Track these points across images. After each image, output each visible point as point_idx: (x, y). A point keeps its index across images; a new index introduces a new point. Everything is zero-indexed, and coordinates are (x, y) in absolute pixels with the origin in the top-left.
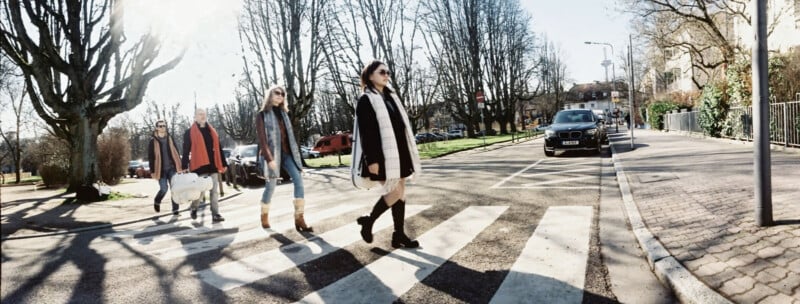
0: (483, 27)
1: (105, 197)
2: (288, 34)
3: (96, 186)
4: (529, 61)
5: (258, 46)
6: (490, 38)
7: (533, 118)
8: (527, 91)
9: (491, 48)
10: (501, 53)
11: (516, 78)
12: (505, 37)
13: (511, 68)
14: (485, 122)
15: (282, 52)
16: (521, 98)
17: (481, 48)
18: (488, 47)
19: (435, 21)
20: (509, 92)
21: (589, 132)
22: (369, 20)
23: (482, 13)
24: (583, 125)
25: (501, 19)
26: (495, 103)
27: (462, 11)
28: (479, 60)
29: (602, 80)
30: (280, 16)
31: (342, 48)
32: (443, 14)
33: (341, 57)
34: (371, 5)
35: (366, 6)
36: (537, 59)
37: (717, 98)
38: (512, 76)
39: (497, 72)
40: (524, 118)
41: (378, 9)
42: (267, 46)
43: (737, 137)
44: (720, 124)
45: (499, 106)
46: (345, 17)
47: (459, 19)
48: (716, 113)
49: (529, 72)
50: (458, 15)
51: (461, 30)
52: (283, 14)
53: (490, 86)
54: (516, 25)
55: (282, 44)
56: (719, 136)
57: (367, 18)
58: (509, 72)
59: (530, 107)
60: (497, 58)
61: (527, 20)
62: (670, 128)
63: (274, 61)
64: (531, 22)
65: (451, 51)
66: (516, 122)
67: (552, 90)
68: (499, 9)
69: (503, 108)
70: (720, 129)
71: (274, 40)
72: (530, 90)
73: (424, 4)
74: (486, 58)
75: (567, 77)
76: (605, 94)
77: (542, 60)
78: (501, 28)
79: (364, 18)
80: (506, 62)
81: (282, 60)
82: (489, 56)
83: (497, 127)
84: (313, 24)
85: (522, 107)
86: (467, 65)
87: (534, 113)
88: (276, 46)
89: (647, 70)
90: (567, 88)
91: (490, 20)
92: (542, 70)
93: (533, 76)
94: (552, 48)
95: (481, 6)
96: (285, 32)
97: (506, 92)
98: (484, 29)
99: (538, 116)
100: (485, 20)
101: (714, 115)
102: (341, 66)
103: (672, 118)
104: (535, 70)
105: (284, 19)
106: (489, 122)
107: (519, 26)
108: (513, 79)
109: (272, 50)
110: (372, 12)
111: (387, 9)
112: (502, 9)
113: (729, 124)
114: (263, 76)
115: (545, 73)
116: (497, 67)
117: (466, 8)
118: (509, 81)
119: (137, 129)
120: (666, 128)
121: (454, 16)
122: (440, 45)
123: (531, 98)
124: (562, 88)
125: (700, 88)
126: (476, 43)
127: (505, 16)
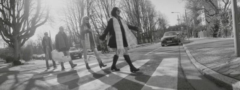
0: (140, 10)
1: (23, 64)
2: (80, 14)
3: (20, 60)
4: (155, 20)
5: (71, 18)
6: (143, 13)
7: (158, 37)
8: (155, 29)
9: (143, 16)
10: (147, 18)
11: (152, 25)
12: (147, 13)
13: (150, 22)
14: (143, 39)
15: (79, 20)
16: (154, 31)
17: (140, 17)
18: (142, 16)
19: (125, 9)
20: (150, 30)
21: (175, 38)
22: (105, 9)
23: (140, 6)
24: (173, 36)
25: (146, 7)
26: (145, 33)
27: (134, 6)
28: (140, 20)
29: (178, 25)
30: (77, 9)
31: (97, 18)
32: (127, 7)
33: (97, 21)
34: (105, 5)
35: (104, 5)
36: (158, 19)
37: (215, 25)
38: (150, 25)
39: (146, 24)
40: (155, 37)
41: (107, 6)
42: (74, 18)
43: (222, 37)
44: (216, 33)
45: (147, 34)
46: (97, 8)
47: (133, 8)
48: (215, 30)
49: (156, 23)
50: (132, 7)
51: (134, 12)
52: (78, 8)
53: (144, 28)
54: (150, 9)
55: (78, 17)
56: (216, 37)
57: (104, 9)
58: (149, 23)
59: (156, 34)
60: (145, 20)
61: (154, 7)
62: (200, 36)
63: (76, 23)
64: (155, 8)
65: (131, 18)
66: (153, 39)
67: (163, 29)
68: (145, 4)
69: (148, 35)
70: (216, 34)
71: (76, 16)
72: (156, 29)
73: (121, 4)
74: (142, 20)
75: (167, 24)
76: (179, 29)
77: (159, 19)
78: (146, 10)
79: (103, 9)
80: (148, 21)
81: (79, 22)
82: (143, 19)
83: (147, 41)
84: (88, 11)
85: (154, 34)
86: (136, 22)
87: (158, 36)
88: (77, 18)
89: (191, 20)
90: (167, 27)
91: (142, 8)
92: (159, 22)
93: (157, 24)
94: (162, 15)
95: (139, 4)
96: (79, 13)
97: (149, 29)
98: (140, 11)
99: (159, 37)
100: (141, 8)
101: (214, 30)
102: (97, 24)
103: (201, 33)
104: (157, 22)
105: (79, 9)
106: (144, 39)
107: (151, 9)
108: (151, 25)
109: (76, 19)
110: (106, 7)
111: (110, 6)
112: (146, 4)
113: (219, 33)
114: (73, 27)
115: (160, 23)
116: (145, 22)
117: (134, 5)
118: (149, 26)
119: (35, 45)
120: (198, 37)
121: (131, 8)
122: (127, 16)
123: (156, 31)
124: (166, 27)
125: (209, 23)
126: (138, 15)
127: (147, 7)
